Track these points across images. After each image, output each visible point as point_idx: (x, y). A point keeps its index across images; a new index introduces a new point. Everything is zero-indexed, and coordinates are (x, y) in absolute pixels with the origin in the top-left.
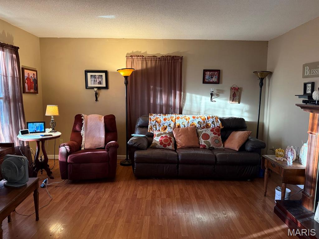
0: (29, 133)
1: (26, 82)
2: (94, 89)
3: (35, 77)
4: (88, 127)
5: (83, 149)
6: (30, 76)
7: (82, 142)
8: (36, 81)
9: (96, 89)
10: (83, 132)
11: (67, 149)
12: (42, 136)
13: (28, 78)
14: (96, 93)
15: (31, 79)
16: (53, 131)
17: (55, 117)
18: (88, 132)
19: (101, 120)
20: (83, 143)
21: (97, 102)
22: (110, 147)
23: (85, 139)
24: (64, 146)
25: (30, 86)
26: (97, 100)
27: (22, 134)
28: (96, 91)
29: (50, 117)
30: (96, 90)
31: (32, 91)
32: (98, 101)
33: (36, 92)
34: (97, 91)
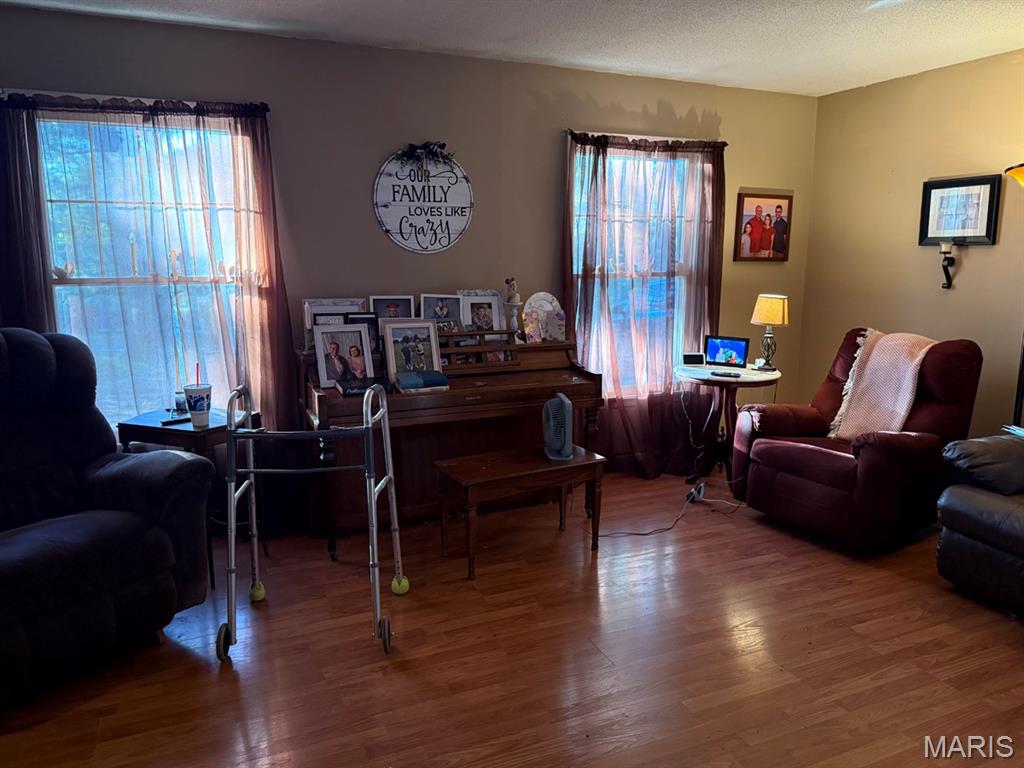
0: (702, 363)
1: (745, 232)
2: (939, 245)
3: (784, 214)
4: (867, 371)
5: (832, 435)
6: (764, 214)
7: (836, 414)
8: (783, 227)
9: (944, 247)
10: (849, 385)
11: (755, 421)
12: (713, 374)
13: (756, 221)
14: (946, 259)
15: (768, 222)
16: (766, 367)
17: (775, 328)
18: (863, 386)
19: (912, 355)
20: (837, 418)
21: (951, 291)
22: (862, 446)
23: (848, 409)
24: (749, 410)
25: (761, 240)
26: (949, 285)
27: (685, 363)
28: (945, 253)
29: (762, 328)
30: (948, 250)
31: (765, 253)
32: (954, 287)
33: (780, 255)
34: (950, 253)
